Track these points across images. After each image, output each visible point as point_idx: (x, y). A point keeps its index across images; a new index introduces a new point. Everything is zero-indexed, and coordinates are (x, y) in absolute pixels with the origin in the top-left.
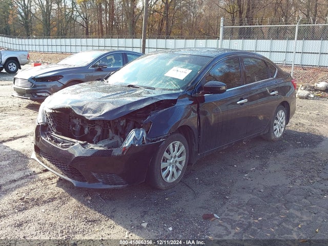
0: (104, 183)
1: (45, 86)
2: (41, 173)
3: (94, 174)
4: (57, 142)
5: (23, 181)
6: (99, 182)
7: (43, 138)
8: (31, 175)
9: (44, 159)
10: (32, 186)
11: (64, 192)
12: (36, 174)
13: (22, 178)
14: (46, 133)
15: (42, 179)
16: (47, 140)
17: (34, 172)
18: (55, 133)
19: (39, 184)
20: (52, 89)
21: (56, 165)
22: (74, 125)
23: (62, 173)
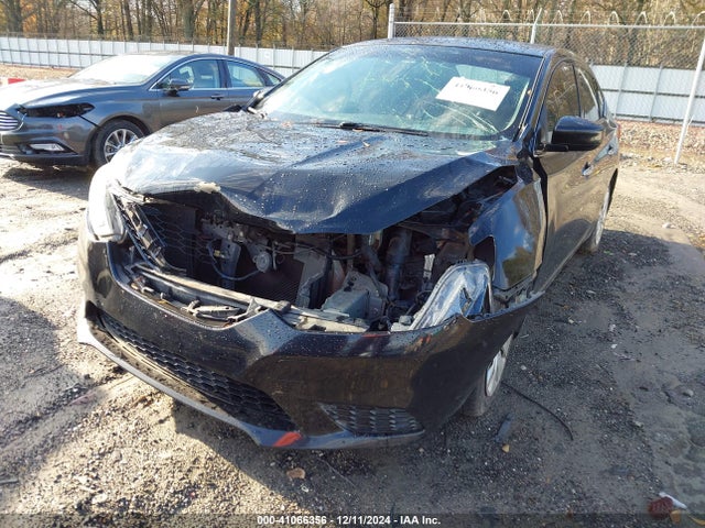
0: (353, 432)
1: (49, 127)
2: (108, 379)
3: (322, 407)
4: (172, 297)
5: (62, 418)
6: (337, 428)
7: (125, 288)
8: (81, 390)
9: (122, 344)
10: (98, 438)
11: (212, 453)
12: (96, 385)
13: (55, 407)
14: (128, 268)
15: (121, 402)
16: (137, 291)
17: (87, 377)
18: (164, 270)
19: (118, 425)
20: (66, 135)
21: (171, 367)
22: (218, 244)
23: (198, 395)
